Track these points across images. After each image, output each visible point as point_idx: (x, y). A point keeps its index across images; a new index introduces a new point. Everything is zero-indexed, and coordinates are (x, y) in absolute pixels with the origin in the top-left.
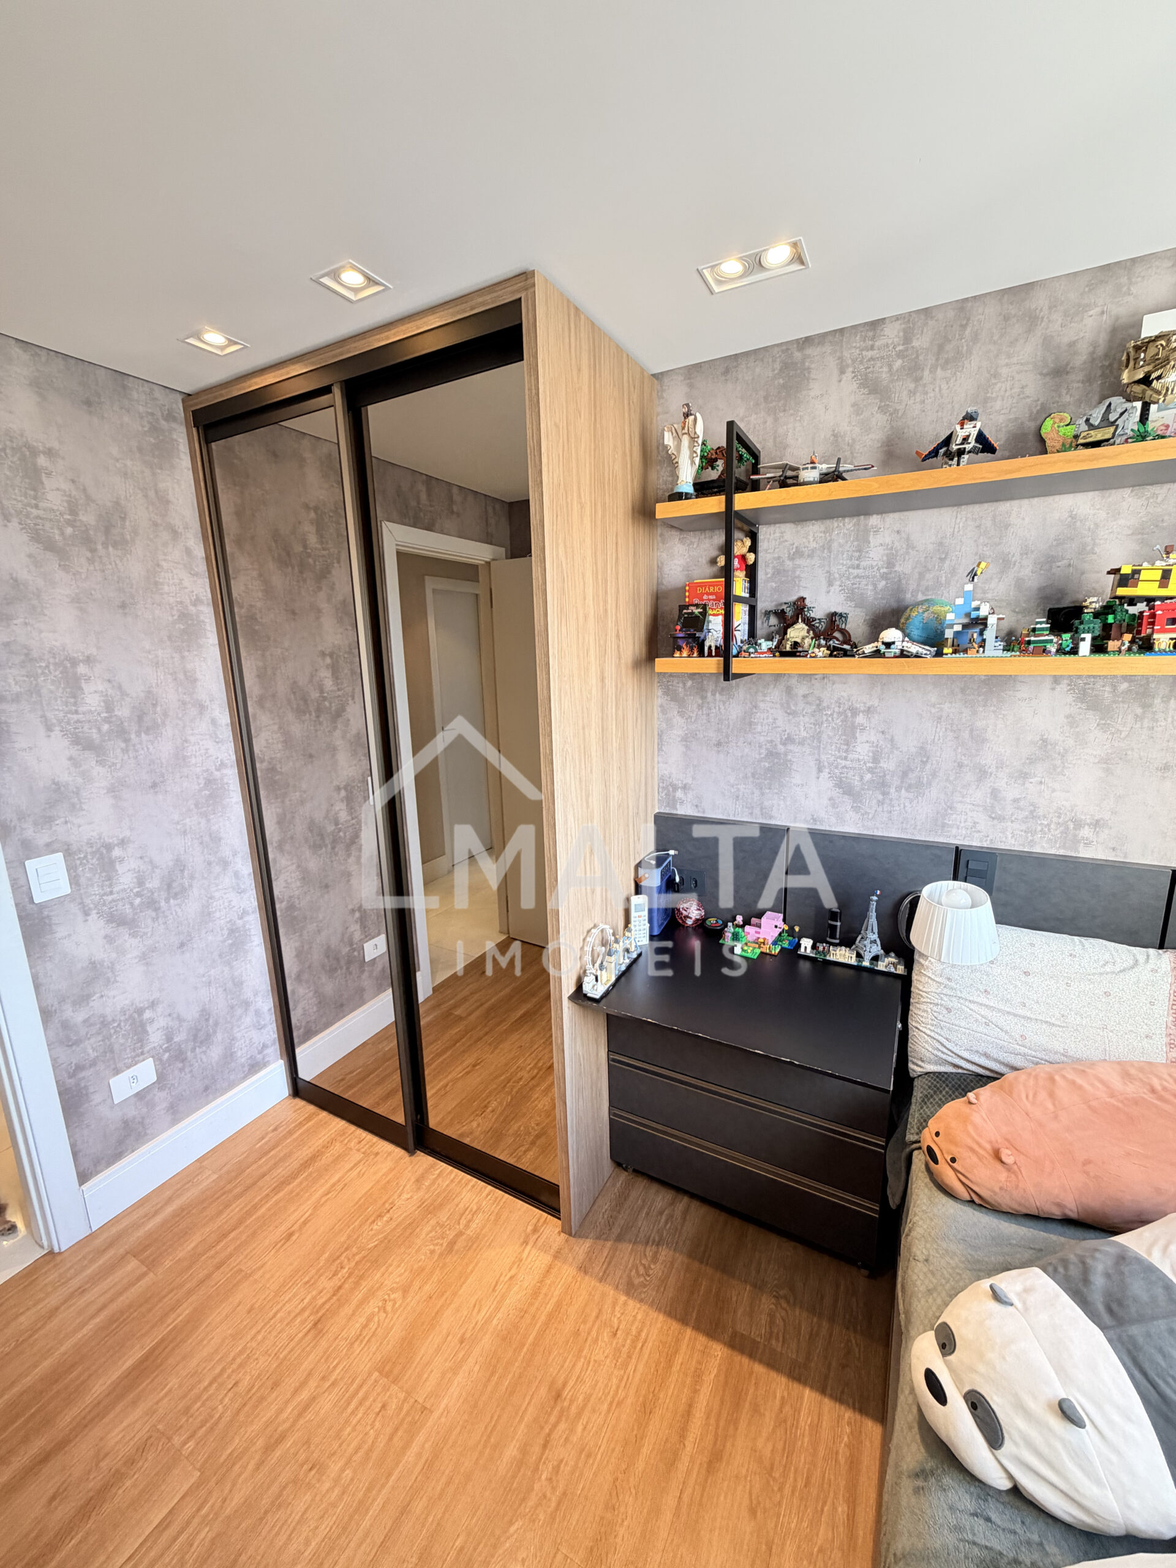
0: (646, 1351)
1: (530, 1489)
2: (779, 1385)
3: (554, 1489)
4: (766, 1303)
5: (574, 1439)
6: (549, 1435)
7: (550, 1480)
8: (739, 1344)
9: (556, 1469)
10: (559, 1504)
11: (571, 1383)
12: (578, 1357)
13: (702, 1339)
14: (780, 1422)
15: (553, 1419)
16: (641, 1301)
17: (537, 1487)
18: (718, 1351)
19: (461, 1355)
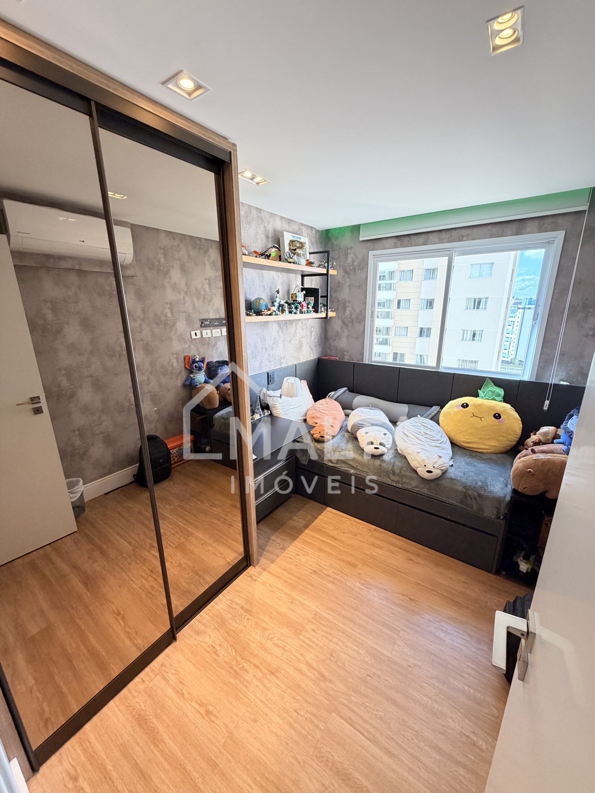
0: (304, 547)
1: (339, 580)
2: (317, 521)
3: (340, 574)
4: (296, 518)
5: (327, 568)
6: (326, 575)
7: (337, 575)
8: (306, 526)
9: (335, 573)
10: (343, 573)
11: (312, 568)
12: (304, 566)
13: (303, 534)
14: (326, 523)
15: (322, 574)
16: (288, 546)
17: (339, 578)
18: (307, 531)
19: (298, 603)
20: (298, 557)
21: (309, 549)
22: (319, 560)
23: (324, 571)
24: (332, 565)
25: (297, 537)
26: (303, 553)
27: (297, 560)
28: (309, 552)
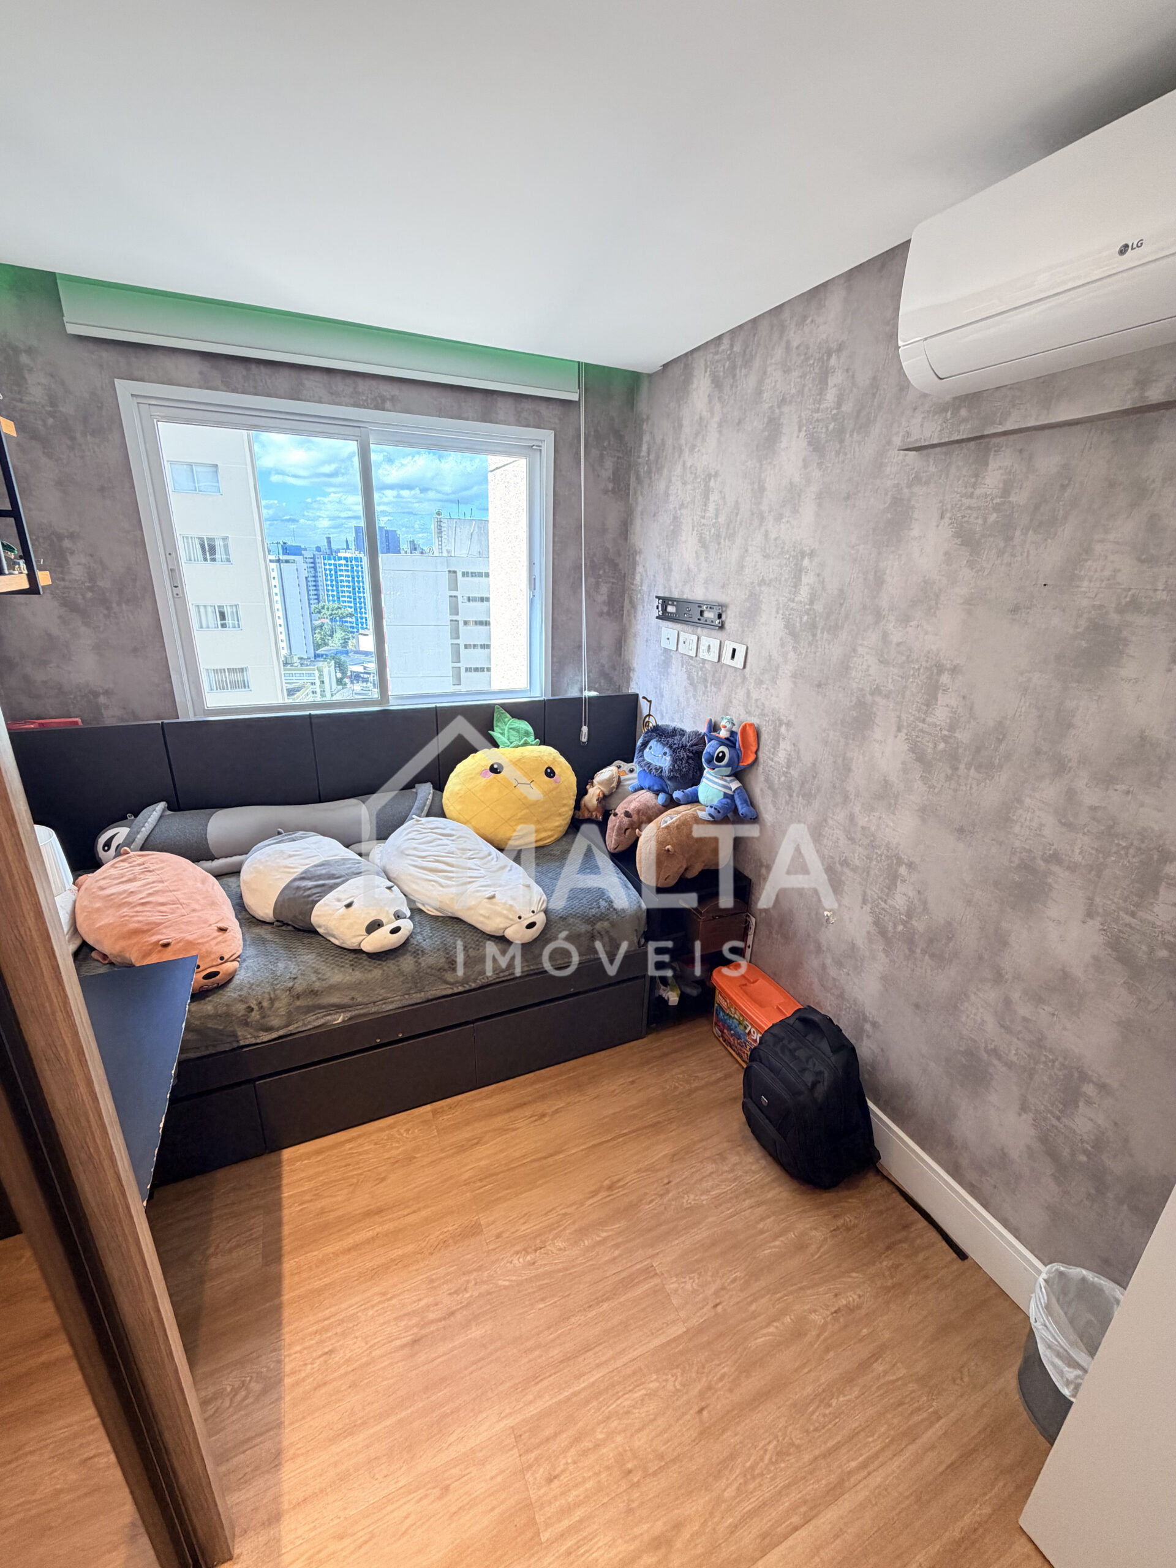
2: (290, 1212)
8: (273, 1254)
12: (373, 1361)
13: (287, 1282)
14: (318, 1197)
18: (288, 1265)
20: (337, 1358)
21: (343, 1306)
22: (394, 1301)
23: (431, 1316)
24: (432, 1281)
25: (278, 1308)
26: (339, 1330)
27: (342, 1371)
28: (351, 1312)
